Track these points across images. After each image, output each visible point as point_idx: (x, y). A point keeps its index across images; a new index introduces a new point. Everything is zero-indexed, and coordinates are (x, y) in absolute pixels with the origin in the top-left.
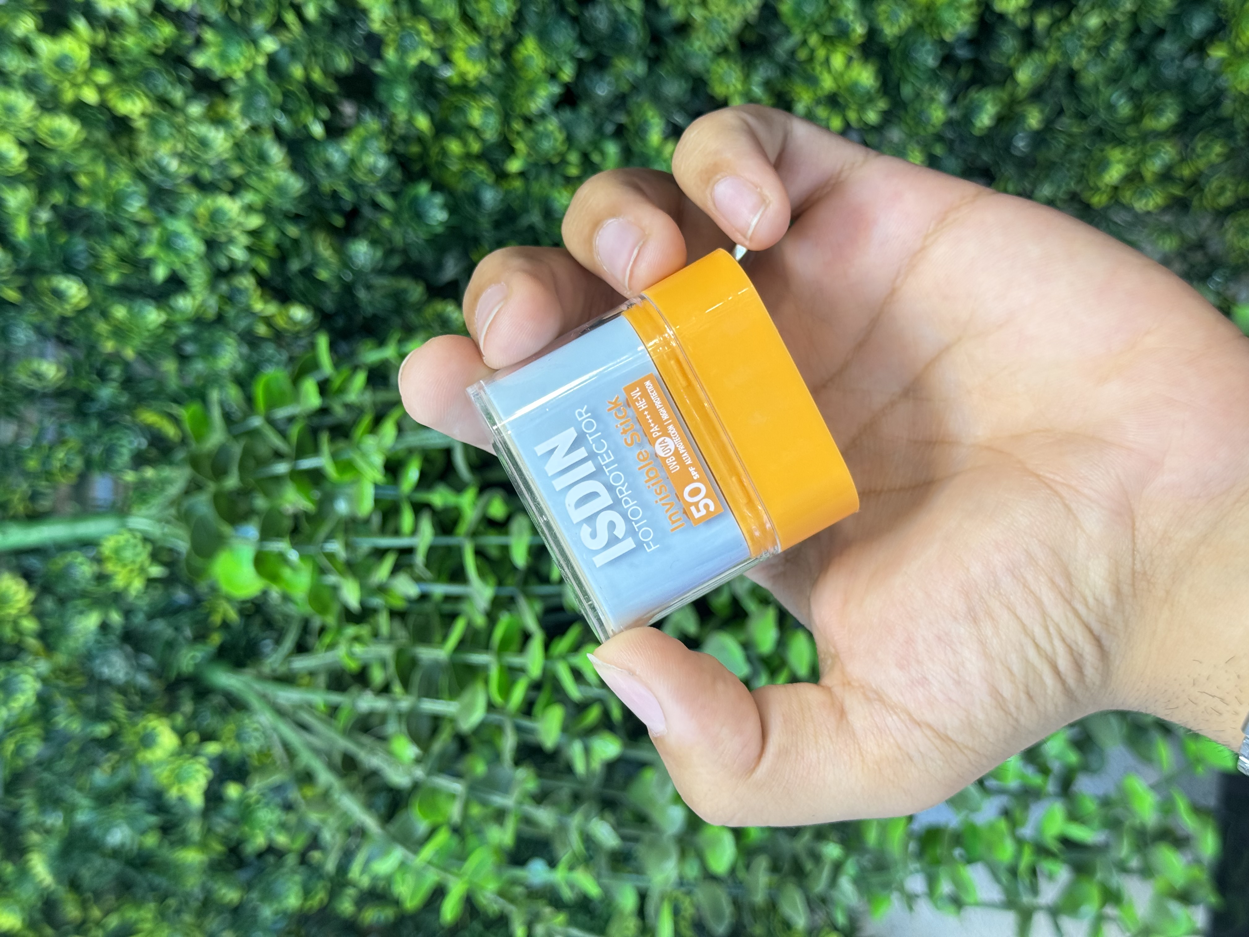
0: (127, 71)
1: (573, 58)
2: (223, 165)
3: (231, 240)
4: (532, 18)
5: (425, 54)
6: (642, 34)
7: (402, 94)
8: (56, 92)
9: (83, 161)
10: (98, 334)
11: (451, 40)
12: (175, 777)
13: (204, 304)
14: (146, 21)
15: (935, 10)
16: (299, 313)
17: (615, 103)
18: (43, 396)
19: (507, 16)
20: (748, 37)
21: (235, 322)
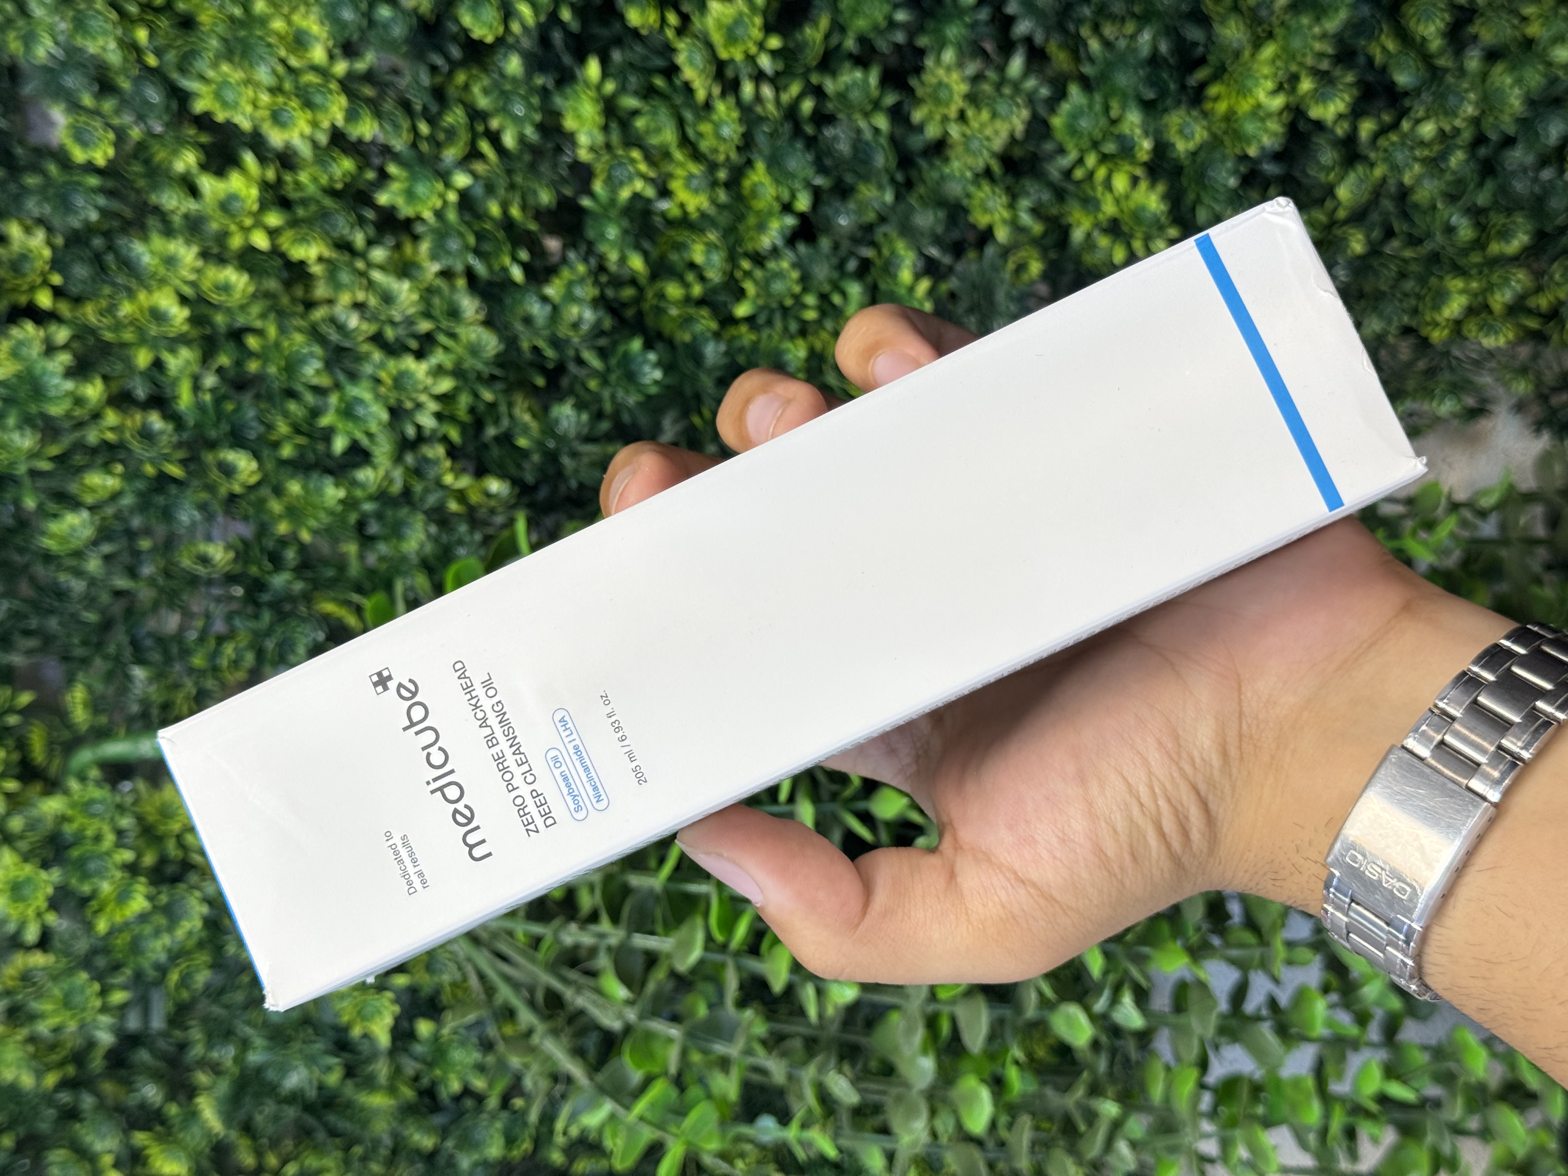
0: (301, 212)
1: (808, 185)
2: (409, 322)
3: (419, 406)
4: (761, 139)
5: (638, 185)
6: (890, 158)
7: (612, 232)
8: (223, 237)
9: (253, 316)
10: (270, 512)
11: (670, 168)
12: (359, 1012)
13: (388, 478)
14: (322, 154)
15: (1236, 121)
16: (495, 485)
17: (859, 234)
18: (210, 582)
19: (732, 140)
20: (1018, 153)
21: (422, 499)
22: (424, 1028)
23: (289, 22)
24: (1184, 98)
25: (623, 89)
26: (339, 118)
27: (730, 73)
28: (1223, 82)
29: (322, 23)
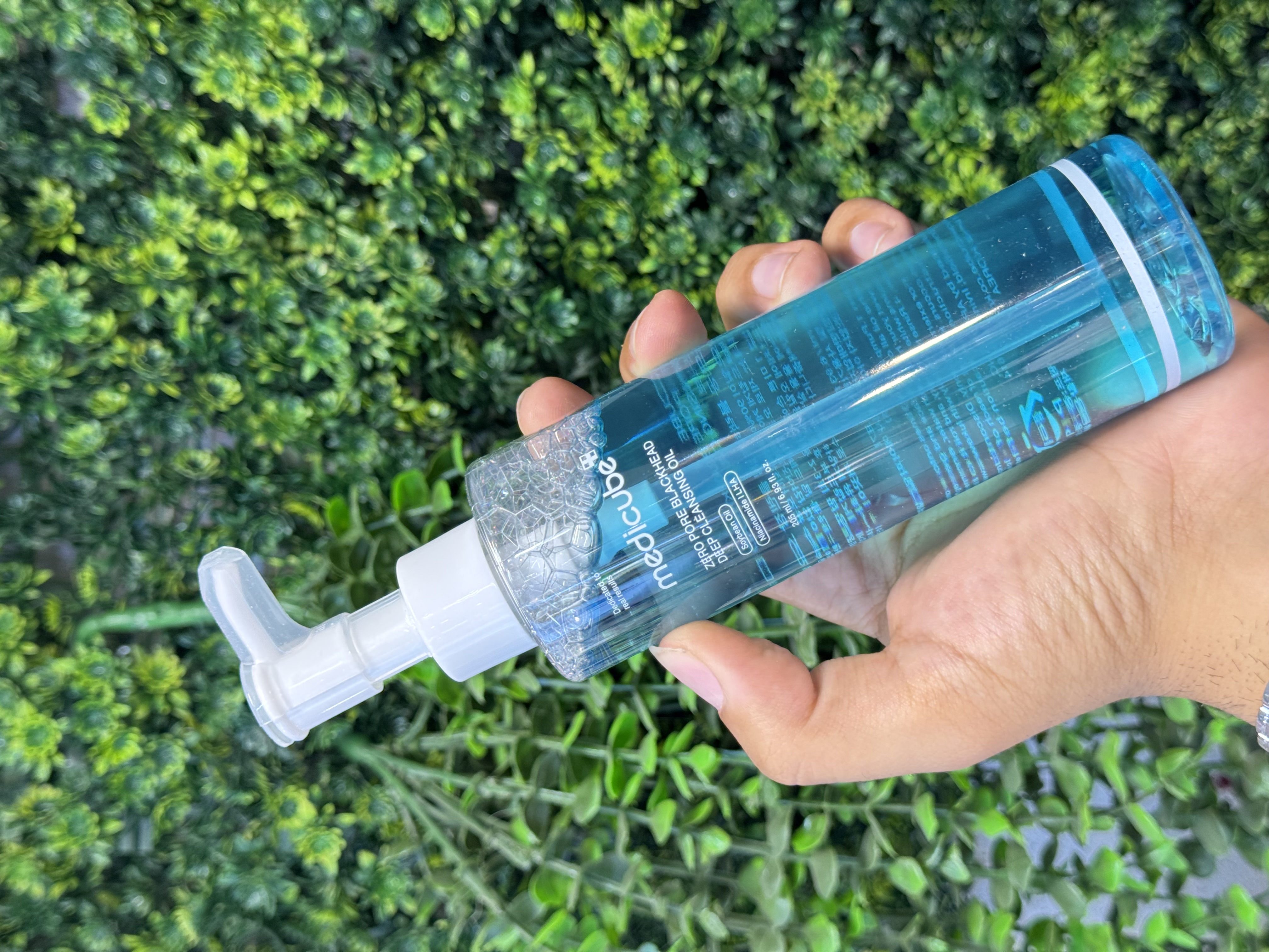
0: (282, 178)
1: (704, 163)
2: (369, 271)
3: (375, 341)
4: (666, 125)
5: (563, 161)
6: (774, 142)
7: (540, 199)
8: (217, 197)
9: (240, 264)
10: (250, 428)
11: (589, 147)
12: (312, 846)
13: (348, 401)
14: (301, 130)
15: (1065, 117)
16: (437, 409)
17: (746, 205)
18: (198, 484)
19: (641, 125)
20: (880, 140)
21: (376, 419)
22: (366, 859)
23: (277, 20)
24: (1021, 97)
25: (551, 81)
26: (316, 102)
27: (641, 69)
28: (1054, 85)
29: (304, 21)
